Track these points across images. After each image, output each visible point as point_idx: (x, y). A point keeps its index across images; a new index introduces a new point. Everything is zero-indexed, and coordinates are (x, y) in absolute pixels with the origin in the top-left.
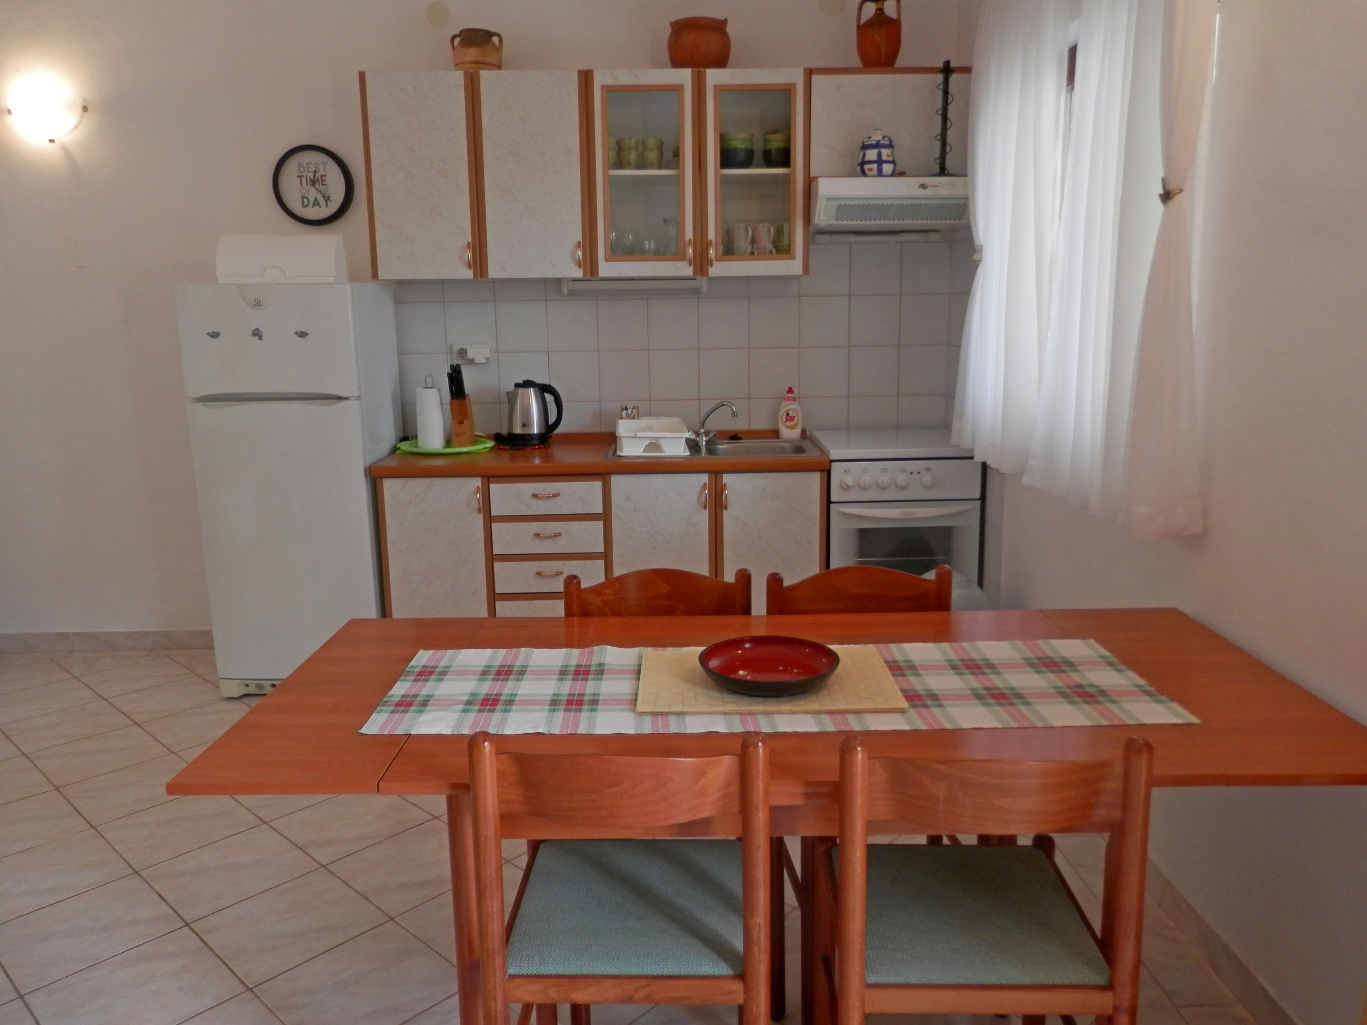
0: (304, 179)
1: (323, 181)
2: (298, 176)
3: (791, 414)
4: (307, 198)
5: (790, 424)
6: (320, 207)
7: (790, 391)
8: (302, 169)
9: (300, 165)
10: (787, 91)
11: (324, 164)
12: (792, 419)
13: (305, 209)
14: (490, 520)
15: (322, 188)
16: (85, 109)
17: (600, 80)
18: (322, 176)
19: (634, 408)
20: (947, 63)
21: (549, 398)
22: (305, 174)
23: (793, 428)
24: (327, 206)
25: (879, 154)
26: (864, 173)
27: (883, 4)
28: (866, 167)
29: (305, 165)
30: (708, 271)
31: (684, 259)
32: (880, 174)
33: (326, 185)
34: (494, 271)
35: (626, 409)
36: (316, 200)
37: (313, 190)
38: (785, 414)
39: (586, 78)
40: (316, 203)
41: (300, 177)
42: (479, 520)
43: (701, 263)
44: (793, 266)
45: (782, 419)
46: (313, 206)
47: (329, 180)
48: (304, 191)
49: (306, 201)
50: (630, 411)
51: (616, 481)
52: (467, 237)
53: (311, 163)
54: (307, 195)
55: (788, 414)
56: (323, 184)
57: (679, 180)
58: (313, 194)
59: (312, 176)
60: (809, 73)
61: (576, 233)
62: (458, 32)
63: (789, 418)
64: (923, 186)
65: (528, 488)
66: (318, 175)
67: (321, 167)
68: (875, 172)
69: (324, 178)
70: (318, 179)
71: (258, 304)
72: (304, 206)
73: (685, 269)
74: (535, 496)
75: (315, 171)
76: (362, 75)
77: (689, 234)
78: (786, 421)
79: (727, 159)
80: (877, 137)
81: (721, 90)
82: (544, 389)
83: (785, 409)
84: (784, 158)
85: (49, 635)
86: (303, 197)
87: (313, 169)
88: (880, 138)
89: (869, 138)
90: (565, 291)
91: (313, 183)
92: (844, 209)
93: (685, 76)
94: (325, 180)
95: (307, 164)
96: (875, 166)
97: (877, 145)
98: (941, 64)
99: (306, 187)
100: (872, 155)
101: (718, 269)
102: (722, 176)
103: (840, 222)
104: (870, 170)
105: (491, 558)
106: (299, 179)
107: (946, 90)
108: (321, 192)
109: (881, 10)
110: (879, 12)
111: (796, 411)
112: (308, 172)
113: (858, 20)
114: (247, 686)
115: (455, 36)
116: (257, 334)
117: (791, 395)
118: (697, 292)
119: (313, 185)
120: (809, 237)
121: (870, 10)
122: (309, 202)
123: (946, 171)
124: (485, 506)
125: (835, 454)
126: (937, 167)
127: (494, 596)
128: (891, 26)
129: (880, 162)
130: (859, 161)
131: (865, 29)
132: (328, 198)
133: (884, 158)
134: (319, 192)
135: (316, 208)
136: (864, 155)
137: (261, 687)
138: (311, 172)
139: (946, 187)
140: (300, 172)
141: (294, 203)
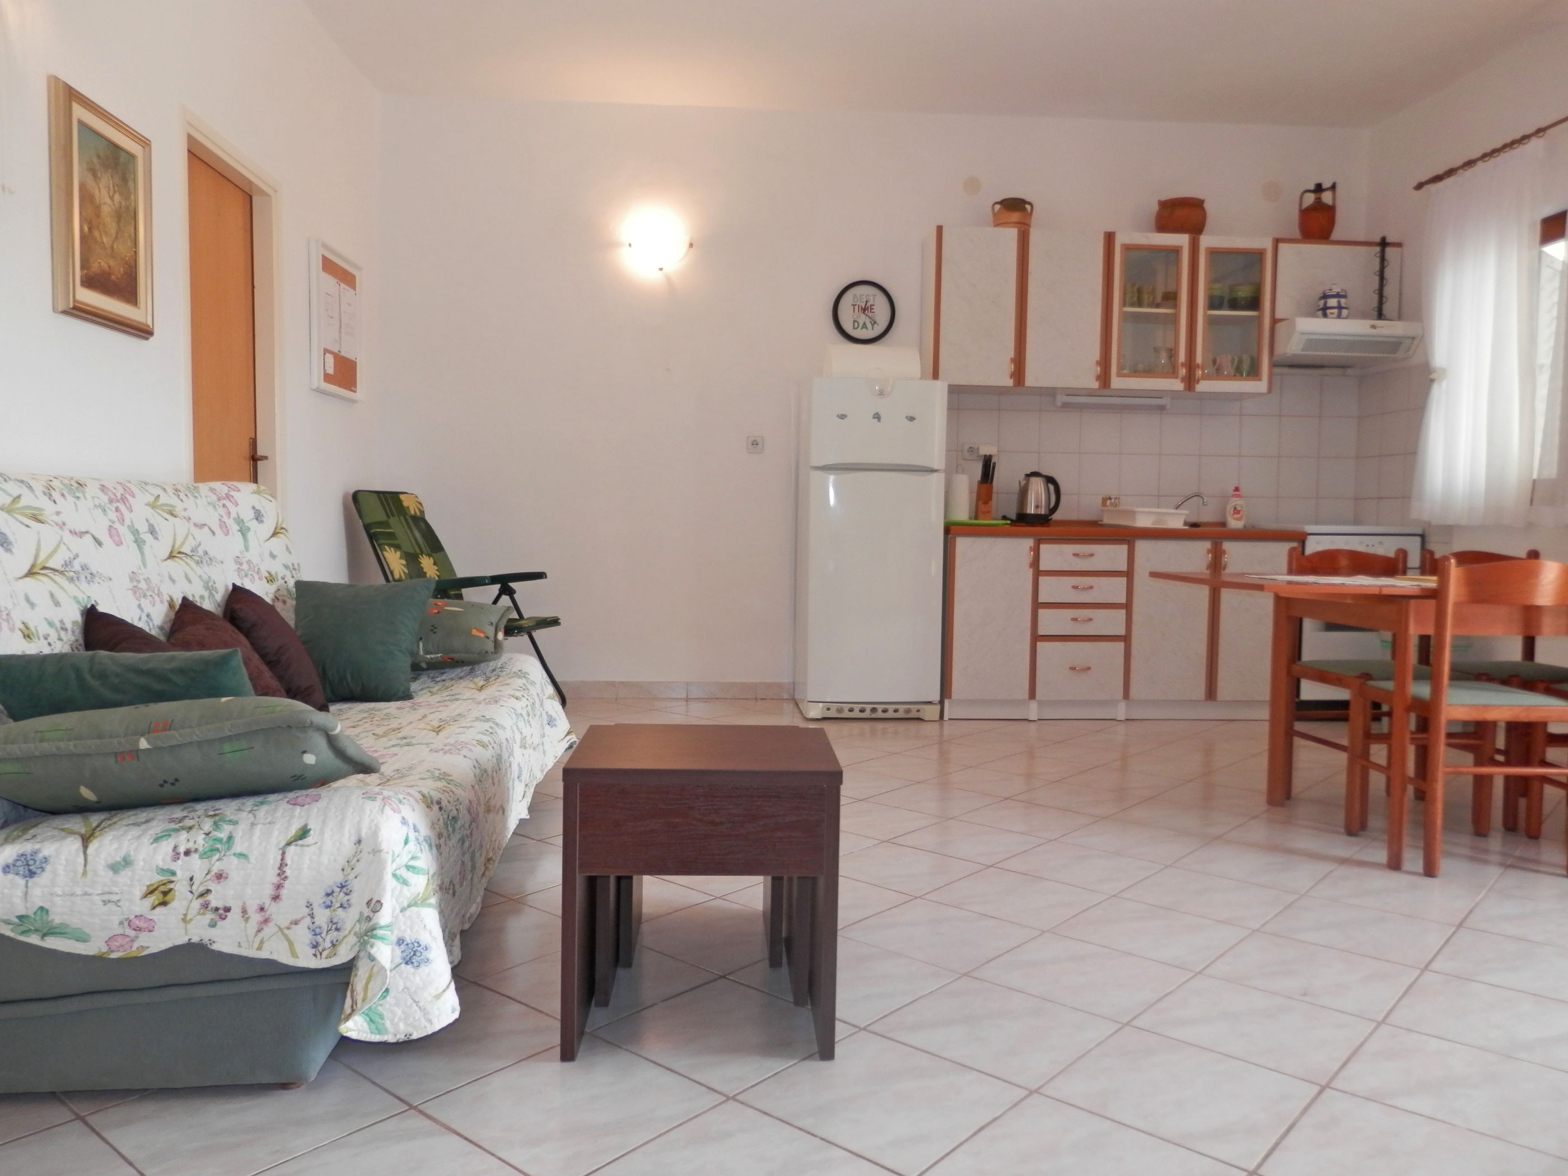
0: (856, 307)
1: (871, 309)
2: (852, 305)
3: (1239, 508)
4: (858, 322)
5: (1237, 516)
6: (867, 330)
7: (1237, 489)
8: (856, 300)
9: (855, 296)
10: (1258, 256)
11: (874, 296)
12: (1239, 512)
13: (855, 331)
14: (1038, 573)
15: (870, 314)
16: (691, 245)
17: (1120, 240)
18: (871, 305)
19: (1118, 498)
20: (1384, 239)
21: (1051, 487)
22: (858, 303)
23: (1239, 519)
24: (873, 329)
25: (1339, 302)
26: (1325, 315)
27: (1320, 195)
28: (1328, 311)
29: (858, 296)
30: (1195, 388)
31: (1177, 377)
32: (1339, 316)
33: (874, 312)
34: (1030, 381)
36: (864, 324)
37: (863, 316)
38: (1233, 508)
39: (1110, 238)
40: (865, 326)
41: (854, 305)
42: (1030, 573)
43: (1190, 382)
44: (1261, 386)
45: (1230, 513)
46: (861, 329)
47: (876, 309)
48: (855, 316)
49: (856, 325)
50: (1113, 500)
51: (1140, 545)
52: (1011, 354)
53: (863, 295)
54: (858, 320)
55: (1235, 508)
56: (871, 312)
57: (1175, 319)
58: (862, 318)
59: (863, 305)
60: (1277, 241)
61: (1096, 354)
62: (999, 200)
63: (1236, 511)
64: (1374, 327)
65: (1069, 549)
66: (869, 304)
67: (871, 298)
68: (1335, 315)
69: (873, 307)
70: (869, 306)
71: (882, 393)
72: (854, 328)
73: (1177, 385)
74: (1076, 555)
75: (867, 302)
76: (940, 229)
77: (1182, 357)
78: (1234, 513)
79: (1214, 303)
80: (1336, 290)
81: (1212, 252)
82: (1050, 480)
83: (1234, 504)
84: (1254, 303)
85: (599, 682)
86: (855, 321)
87: (865, 300)
88: (1340, 290)
89: (1331, 290)
90: (1059, 403)
91: (864, 310)
92: (1313, 343)
93: (1182, 240)
94: (873, 309)
95: (861, 296)
96: (1336, 311)
97: (1338, 296)
98: (1378, 239)
99: (858, 313)
100: (1332, 302)
101: (1203, 386)
102: (1210, 315)
103: (1304, 353)
104: (1332, 313)
105: (1037, 605)
106: (852, 307)
107: (1383, 259)
108: (869, 317)
109: (1319, 198)
110: (1318, 201)
111: (1241, 506)
112: (861, 302)
113: (1301, 205)
114: (828, 709)
115: (996, 203)
116: (877, 417)
117: (1236, 493)
118: (1162, 408)
119: (864, 312)
120: (1274, 365)
121: (1310, 199)
122: (858, 325)
123: (1383, 317)
124: (1035, 563)
125: (1309, 529)
126: (1376, 314)
127: (1036, 638)
128: (1330, 211)
129: (1340, 308)
130: (1321, 307)
131: (1306, 214)
132: (875, 322)
133: (1343, 305)
134: (868, 318)
135: (864, 330)
136: (1326, 303)
137: (840, 711)
138: (863, 302)
139: (1390, 329)
140: (854, 301)
141: (848, 325)
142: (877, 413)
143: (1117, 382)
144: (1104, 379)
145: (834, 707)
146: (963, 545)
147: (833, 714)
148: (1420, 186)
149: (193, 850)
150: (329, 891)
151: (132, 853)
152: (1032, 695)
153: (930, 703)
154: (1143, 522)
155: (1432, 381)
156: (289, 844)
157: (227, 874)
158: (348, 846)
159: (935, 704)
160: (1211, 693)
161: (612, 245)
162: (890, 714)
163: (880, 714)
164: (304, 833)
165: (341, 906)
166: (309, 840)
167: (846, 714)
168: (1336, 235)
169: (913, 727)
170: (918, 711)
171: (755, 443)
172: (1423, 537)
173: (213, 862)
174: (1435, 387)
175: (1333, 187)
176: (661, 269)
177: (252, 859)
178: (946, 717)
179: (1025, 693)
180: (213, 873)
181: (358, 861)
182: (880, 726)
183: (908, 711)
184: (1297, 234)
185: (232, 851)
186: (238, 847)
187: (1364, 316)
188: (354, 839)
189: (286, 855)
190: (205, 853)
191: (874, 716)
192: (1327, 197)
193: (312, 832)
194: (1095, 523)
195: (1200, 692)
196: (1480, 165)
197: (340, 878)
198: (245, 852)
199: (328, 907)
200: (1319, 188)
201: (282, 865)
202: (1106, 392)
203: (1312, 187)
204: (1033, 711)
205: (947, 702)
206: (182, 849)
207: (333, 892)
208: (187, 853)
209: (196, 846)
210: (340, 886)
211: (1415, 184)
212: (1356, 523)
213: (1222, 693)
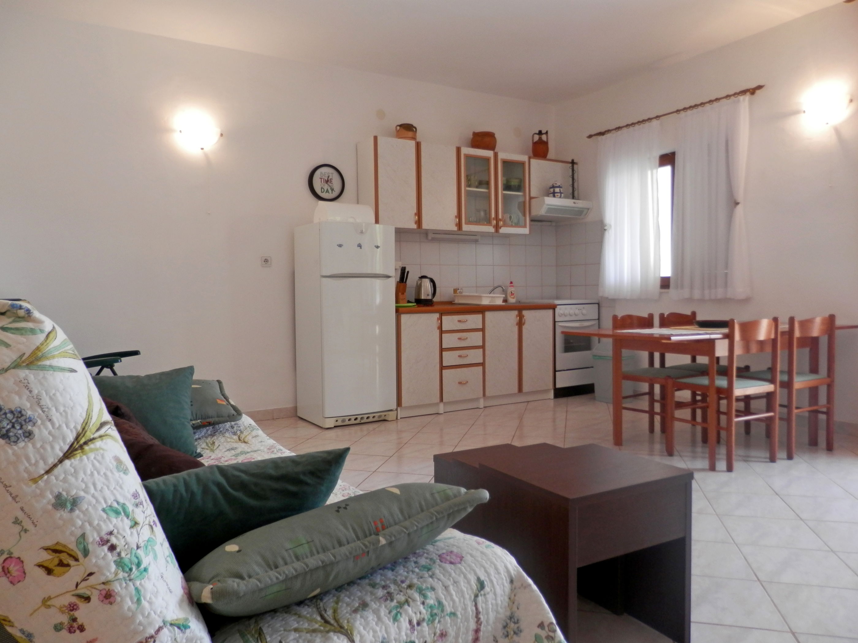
0: (323, 180)
1: (331, 181)
3: (513, 292)
4: (323, 188)
5: (512, 296)
6: (329, 193)
7: (511, 283)
9: (321, 173)
10: (523, 164)
11: (332, 173)
12: (513, 294)
13: (322, 193)
14: (442, 332)
15: (330, 184)
16: (222, 135)
17: (463, 152)
18: (331, 179)
19: (461, 289)
20: (573, 160)
22: (323, 177)
23: (514, 298)
24: (332, 193)
25: (560, 190)
26: (554, 196)
27: (541, 136)
28: (556, 194)
29: (323, 173)
30: (499, 231)
31: (491, 226)
32: (560, 197)
33: (332, 183)
34: (424, 226)
35: (459, 289)
36: (327, 190)
37: (326, 185)
38: (510, 292)
39: (458, 150)
40: (327, 191)
41: (321, 179)
42: (438, 332)
43: (497, 227)
44: (527, 231)
45: (509, 295)
46: (326, 193)
47: (333, 181)
48: (322, 185)
49: (323, 190)
50: (460, 290)
51: (488, 314)
52: (415, 211)
53: (326, 173)
54: (323, 187)
55: (512, 292)
57: (489, 193)
58: (326, 187)
59: (326, 179)
60: (529, 158)
61: (455, 211)
62: (399, 124)
64: (574, 203)
65: (456, 318)
66: (329, 178)
67: (331, 175)
68: (559, 196)
69: (331, 180)
70: (329, 180)
71: (362, 232)
73: (492, 229)
74: (459, 321)
75: (328, 177)
76: (376, 137)
77: (493, 215)
79: (505, 187)
80: (558, 184)
81: (503, 161)
82: (430, 280)
83: (511, 290)
84: (521, 189)
86: (322, 188)
87: (327, 176)
88: (560, 184)
89: (556, 184)
90: (430, 238)
91: (327, 182)
92: (551, 209)
93: (489, 153)
95: (324, 173)
96: (559, 194)
97: (559, 187)
98: (570, 161)
100: (557, 190)
101: (503, 230)
102: (504, 194)
103: (546, 215)
104: (558, 195)
105: (442, 350)
107: (573, 170)
108: (330, 186)
109: (541, 138)
110: (540, 139)
112: (325, 177)
113: (533, 140)
114: (337, 421)
115: (398, 126)
117: (512, 285)
118: (476, 241)
119: (327, 183)
120: (532, 220)
121: (537, 138)
122: (324, 190)
123: (575, 198)
124: (440, 327)
125: (557, 302)
126: (571, 196)
127: (442, 368)
128: (546, 143)
129: (561, 193)
130: (552, 192)
131: (535, 144)
132: (333, 189)
133: (562, 192)
135: (327, 193)
136: (554, 190)
137: (343, 421)
138: (326, 177)
139: (580, 204)
140: (321, 176)
141: (318, 190)
142: (360, 244)
143: (465, 228)
144: (459, 225)
145: (340, 420)
146: (404, 318)
147: (340, 423)
148: (590, 136)
149: (422, 619)
150: (505, 624)
151: (386, 636)
152: (441, 399)
153: (391, 410)
154: (485, 302)
155: (605, 230)
156: (476, 596)
157: (446, 632)
158: (507, 585)
159: (394, 411)
160: (520, 389)
161: (168, 130)
162: (371, 419)
163: (365, 420)
164: (481, 585)
165: (515, 633)
166: (487, 589)
167: (347, 422)
168: (549, 156)
169: (383, 426)
170: (385, 416)
171: (266, 261)
172: (598, 304)
173: (436, 625)
174: (607, 233)
175: (547, 133)
176: (202, 149)
177: (459, 614)
178: (399, 418)
179: (438, 399)
180: (438, 634)
181: (515, 596)
182: (365, 427)
183: (380, 416)
185: (445, 613)
186: (448, 609)
187: (566, 197)
188: (508, 580)
189: (478, 604)
190: (429, 620)
191: (362, 421)
192: (544, 137)
193: (485, 583)
194: (451, 303)
195: (516, 390)
196: (625, 130)
197: (508, 614)
198: (453, 611)
199: (507, 636)
200: (540, 133)
201: (478, 613)
202: (460, 232)
203: (537, 132)
204: (441, 408)
205: (399, 409)
206: (415, 622)
207: (507, 624)
208: (419, 624)
209: (422, 616)
210: (509, 618)
211: (588, 135)
212: (571, 298)
213: (525, 389)
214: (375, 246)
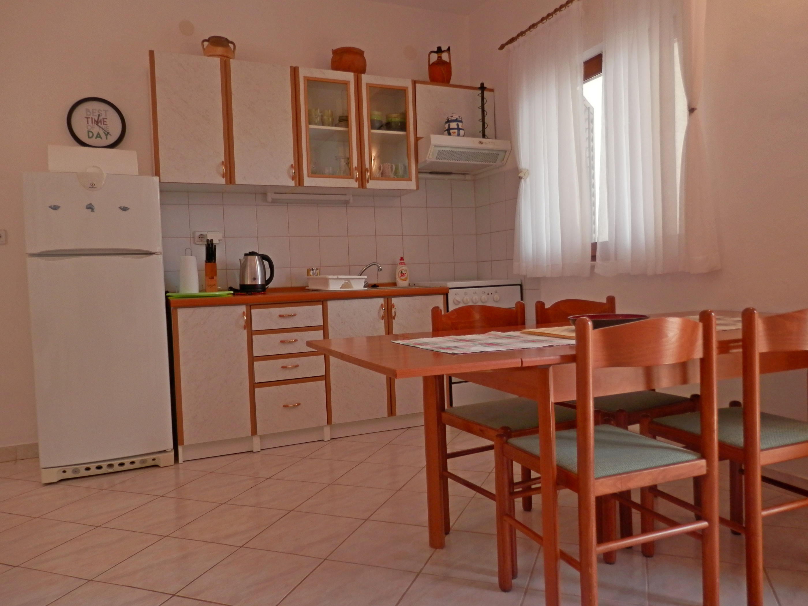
0: (90, 120)
1: (104, 122)
2: (86, 117)
3: (404, 272)
4: (91, 132)
5: (403, 278)
6: (101, 138)
7: (402, 259)
8: (89, 113)
9: (87, 110)
10: (403, 91)
11: (106, 111)
12: (404, 275)
13: (89, 139)
14: (251, 333)
15: (103, 126)
17: (303, 73)
18: (104, 119)
19: (317, 269)
20: (482, 84)
21: (266, 263)
22: (91, 116)
23: (405, 280)
24: (107, 138)
25: (458, 125)
26: (449, 134)
27: (441, 55)
28: (451, 131)
29: (91, 111)
30: (366, 186)
31: (352, 178)
32: (459, 135)
33: (107, 125)
34: (238, 180)
35: (313, 270)
36: (98, 134)
37: (96, 127)
38: (400, 272)
39: (295, 71)
40: (99, 136)
41: (87, 118)
42: (244, 333)
43: (362, 181)
44: (412, 185)
45: (398, 276)
46: (96, 138)
47: (108, 122)
48: (89, 127)
49: (91, 135)
50: (315, 271)
51: (331, 304)
52: (222, 159)
53: (96, 110)
54: (91, 130)
55: (402, 272)
56: (104, 124)
57: (348, 134)
58: (96, 130)
59: (96, 118)
60: (414, 83)
61: (291, 160)
62: (207, 38)
63: (402, 274)
64: (481, 143)
65: (276, 311)
66: (101, 118)
67: (103, 113)
68: (456, 134)
69: (105, 120)
70: (101, 120)
71: (92, 186)
72: (89, 137)
73: (354, 184)
74: (281, 316)
75: (99, 115)
76: (152, 53)
77: (355, 163)
78: (401, 276)
79: (375, 125)
80: (455, 117)
81: (370, 87)
82: (264, 258)
83: (401, 269)
84: (403, 126)
86: (89, 132)
87: (97, 114)
88: (458, 117)
89: (452, 116)
90: (270, 200)
91: (97, 122)
92: (443, 153)
93: (349, 76)
94: (106, 122)
95: (93, 110)
96: (456, 131)
97: (456, 120)
98: (479, 85)
99: (91, 125)
100: (454, 125)
101: (371, 185)
102: (372, 133)
103: (438, 160)
104: (454, 133)
107: (483, 98)
108: (103, 129)
109: (441, 57)
110: (440, 58)
111: (406, 270)
112: (94, 115)
113: (429, 61)
114: (64, 472)
115: (205, 41)
116: (90, 207)
117: (402, 261)
118: (346, 203)
119: (97, 125)
120: (419, 171)
121: (434, 57)
122: (93, 135)
123: (486, 137)
124: (249, 324)
125: (450, 284)
126: (481, 135)
127: (253, 385)
128: (448, 65)
129: (459, 129)
130: (447, 128)
131: (432, 66)
132: (108, 133)
133: (460, 127)
134: (101, 129)
135: (99, 139)
136: (449, 125)
137: (75, 471)
138: (95, 116)
140: (87, 115)
141: (83, 136)
142: (91, 204)
143: (308, 181)
144: (299, 179)
145: (70, 469)
146: (184, 315)
147: (69, 474)
148: (502, 47)
152: (254, 431)
153: (164, 451)
154: (335, 286)
155: (520, 178)
159: (169, 452)
160: (392, 411)
162: (127, 466)
163: (117, 468)
167: (84, 473)
168: (452, 82)
169: (150, 474)
170: (154, 459)
172: (521, 285)
174: (523, 182)
175: (449, 49)
178: (181, 461)
179: (248, 432)
182: (117, 478)
183: (143, 461)
184: (428, 79)
187: (474, 136)
191: (110, 470)
192: (445, 57)
194: (303, 289)
195: (385, 412)
196: (540, 25)
200: (439, 50)
202: (299, 189)
203: (436, 50)
204: (256, 444)
205: (180, 449)
211: (499, 46)
212: (478, 279)
213: (399, 410)
214: (120, 208)
